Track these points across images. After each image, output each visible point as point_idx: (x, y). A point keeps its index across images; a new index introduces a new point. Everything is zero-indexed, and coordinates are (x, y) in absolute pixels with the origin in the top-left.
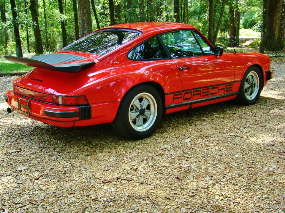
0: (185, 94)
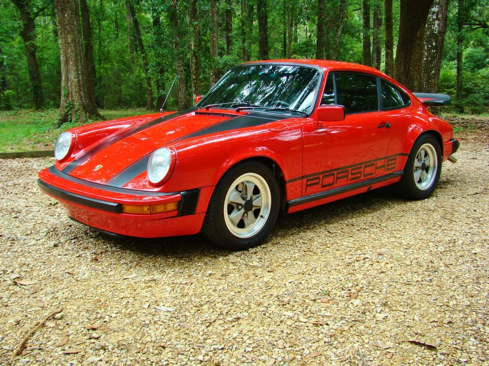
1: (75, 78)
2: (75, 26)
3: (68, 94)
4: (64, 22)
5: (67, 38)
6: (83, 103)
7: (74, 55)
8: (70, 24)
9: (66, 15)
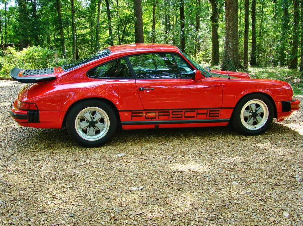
1: (231, 46)
2: (234, 17)
3: (227, 56)
4: (229, 15)
5: (230, 24)
6: (235, 61)
7: (232, 33)
8: (232, 16)
9: (230, 11)
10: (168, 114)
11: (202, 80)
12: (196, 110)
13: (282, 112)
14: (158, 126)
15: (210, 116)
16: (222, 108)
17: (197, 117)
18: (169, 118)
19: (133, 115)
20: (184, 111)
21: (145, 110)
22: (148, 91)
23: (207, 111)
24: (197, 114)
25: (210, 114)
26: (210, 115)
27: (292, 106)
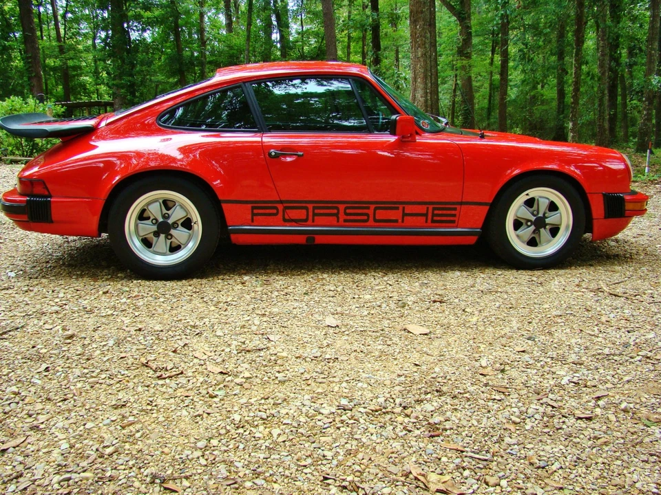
0: (286, 208)
10: (336, 211)
11: (415, 140)
12: (401, 207)
13: (605, 218)
14: (314, 239)
15: (433, 221)
16: (461, 203)
17: (403, 222)
18: (338, 221)
19: (255, 211)
20: (372, 207)
21: (281, 202)
22: (289, 159)
23: (428, 208)
24: (404, 215)
25: (433, 215)
26: (435, 218)
27: (629, 206)
